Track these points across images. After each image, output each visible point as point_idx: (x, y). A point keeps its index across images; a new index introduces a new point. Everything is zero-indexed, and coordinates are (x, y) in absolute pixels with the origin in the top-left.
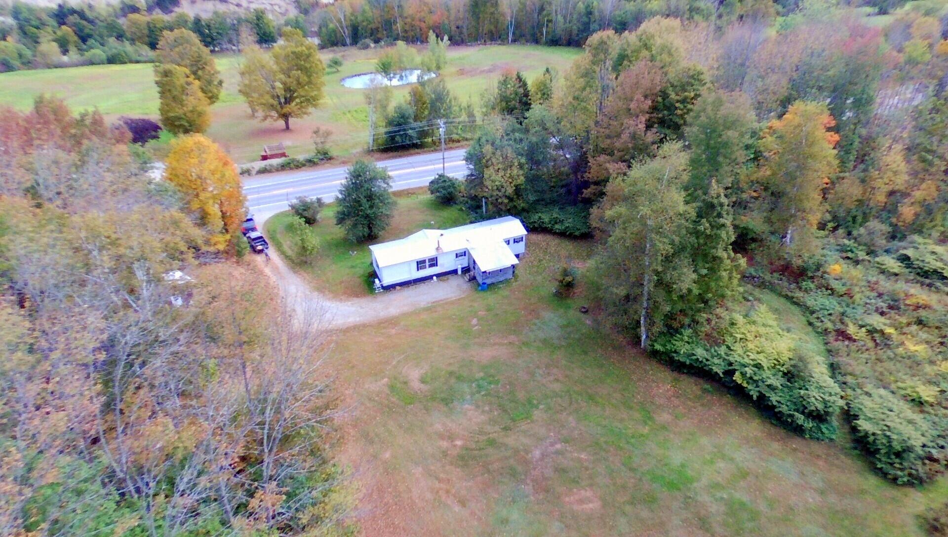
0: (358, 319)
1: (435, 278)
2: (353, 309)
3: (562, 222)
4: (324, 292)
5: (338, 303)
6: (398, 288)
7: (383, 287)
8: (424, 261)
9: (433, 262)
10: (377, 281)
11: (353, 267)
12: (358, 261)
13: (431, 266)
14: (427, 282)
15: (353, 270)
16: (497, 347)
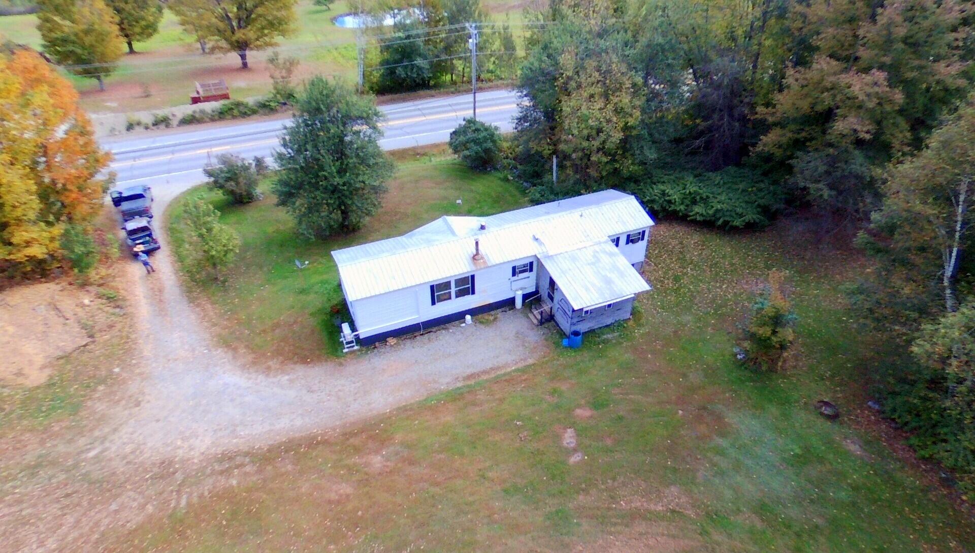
0: (298, 422)
1: (468, 317)
2: (292, 393)
3: (705, 200)
4: (235, 350)
5: (261, 377)
6: (392, 341)
7: (358, 340)
8: (447, 285)
9: (467, 286)
10: (346, 327)
11: (303, 291)
12: (315, 279)
13: (460, 294)
14: (452, 328)
15: (303, 297)
16: (640, 527)
